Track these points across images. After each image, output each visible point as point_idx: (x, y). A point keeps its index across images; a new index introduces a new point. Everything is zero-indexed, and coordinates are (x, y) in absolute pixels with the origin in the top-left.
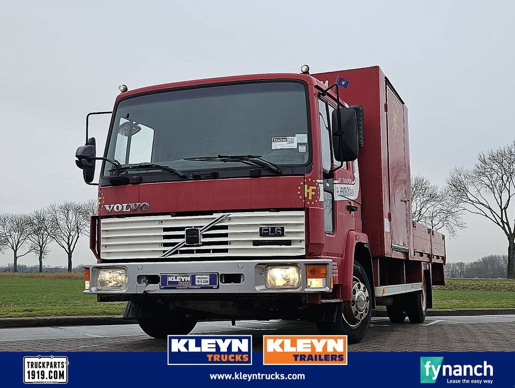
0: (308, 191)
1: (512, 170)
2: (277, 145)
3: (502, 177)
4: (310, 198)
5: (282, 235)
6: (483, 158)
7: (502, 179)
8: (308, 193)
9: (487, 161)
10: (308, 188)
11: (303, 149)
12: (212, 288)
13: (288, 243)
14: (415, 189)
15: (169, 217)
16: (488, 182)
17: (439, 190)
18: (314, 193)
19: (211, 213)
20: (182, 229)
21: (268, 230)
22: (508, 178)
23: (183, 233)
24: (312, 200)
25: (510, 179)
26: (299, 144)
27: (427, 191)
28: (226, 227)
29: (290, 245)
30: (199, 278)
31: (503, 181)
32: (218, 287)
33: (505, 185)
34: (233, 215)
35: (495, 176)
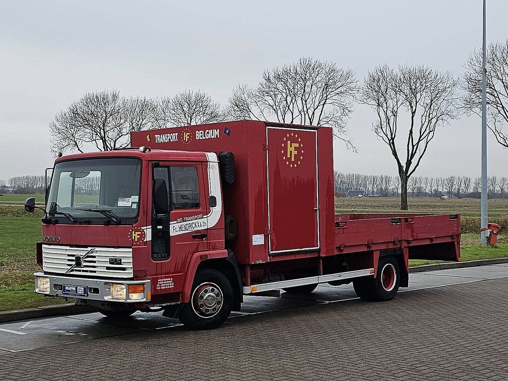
0: (135, 235)
1: (296, 90)
2: (121, 203)
3: (286, 98)
4: (136, 240)
5: (121, 264)
6: (268, 76)
7: (286, 100)
8: (135, 237)
9: (271, 79)
10: (135, 234)
11: (135, 206)
12: (84, 296)
13: (124, 269)
14: (195, 106)
15: (68, 248)
16: (272, 103)
17: (221, 108)
18: (139, 237)
19: (86, 247)
20: (73, 256)
21: (113, 260)
22: (292, 99)
23: (74, 258)
24: (137, 242)
25: (294, 100)
26: (132, 203)
27: (208, 109)
28: (94, 257)
29: (125, 270)
30: (79, 289)
31: (287, 103)
32: (87, 296)
33: (289, 107)
34: (97, 249)
35: (279, 96)
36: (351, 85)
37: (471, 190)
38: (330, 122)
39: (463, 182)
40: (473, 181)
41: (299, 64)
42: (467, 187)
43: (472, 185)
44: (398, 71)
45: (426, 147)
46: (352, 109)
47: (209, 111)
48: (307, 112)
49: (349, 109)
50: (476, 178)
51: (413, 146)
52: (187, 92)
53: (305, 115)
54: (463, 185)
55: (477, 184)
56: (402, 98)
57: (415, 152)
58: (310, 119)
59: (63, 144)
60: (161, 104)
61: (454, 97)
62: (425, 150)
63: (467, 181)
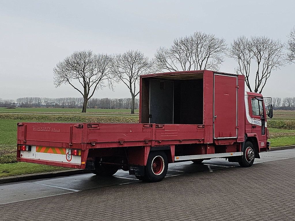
36: (224, 47)
37: (281, 106)
38: (211, 68)
39: (276, 101)
40: (282, 100)
41: (194, 36)
42: (279, 104)
43: (282, 103)
44: (250, 39)
45: (266, 81)
46: (223, 60)
47: (142, 62)
48: (199, 62)
49: (222, 60)
50: (284, 98)
51: (259, 81)
52: (131, 51)
53: (197, 64)
54: (276, 102)
55: (284, 102)
56: (252, 54)
57: (260, 84)
58: (200, 66)
59: (61, 80)
60: (116, 57)
61: (282, 53)
62: (265, 83)
63: (279, 100)
